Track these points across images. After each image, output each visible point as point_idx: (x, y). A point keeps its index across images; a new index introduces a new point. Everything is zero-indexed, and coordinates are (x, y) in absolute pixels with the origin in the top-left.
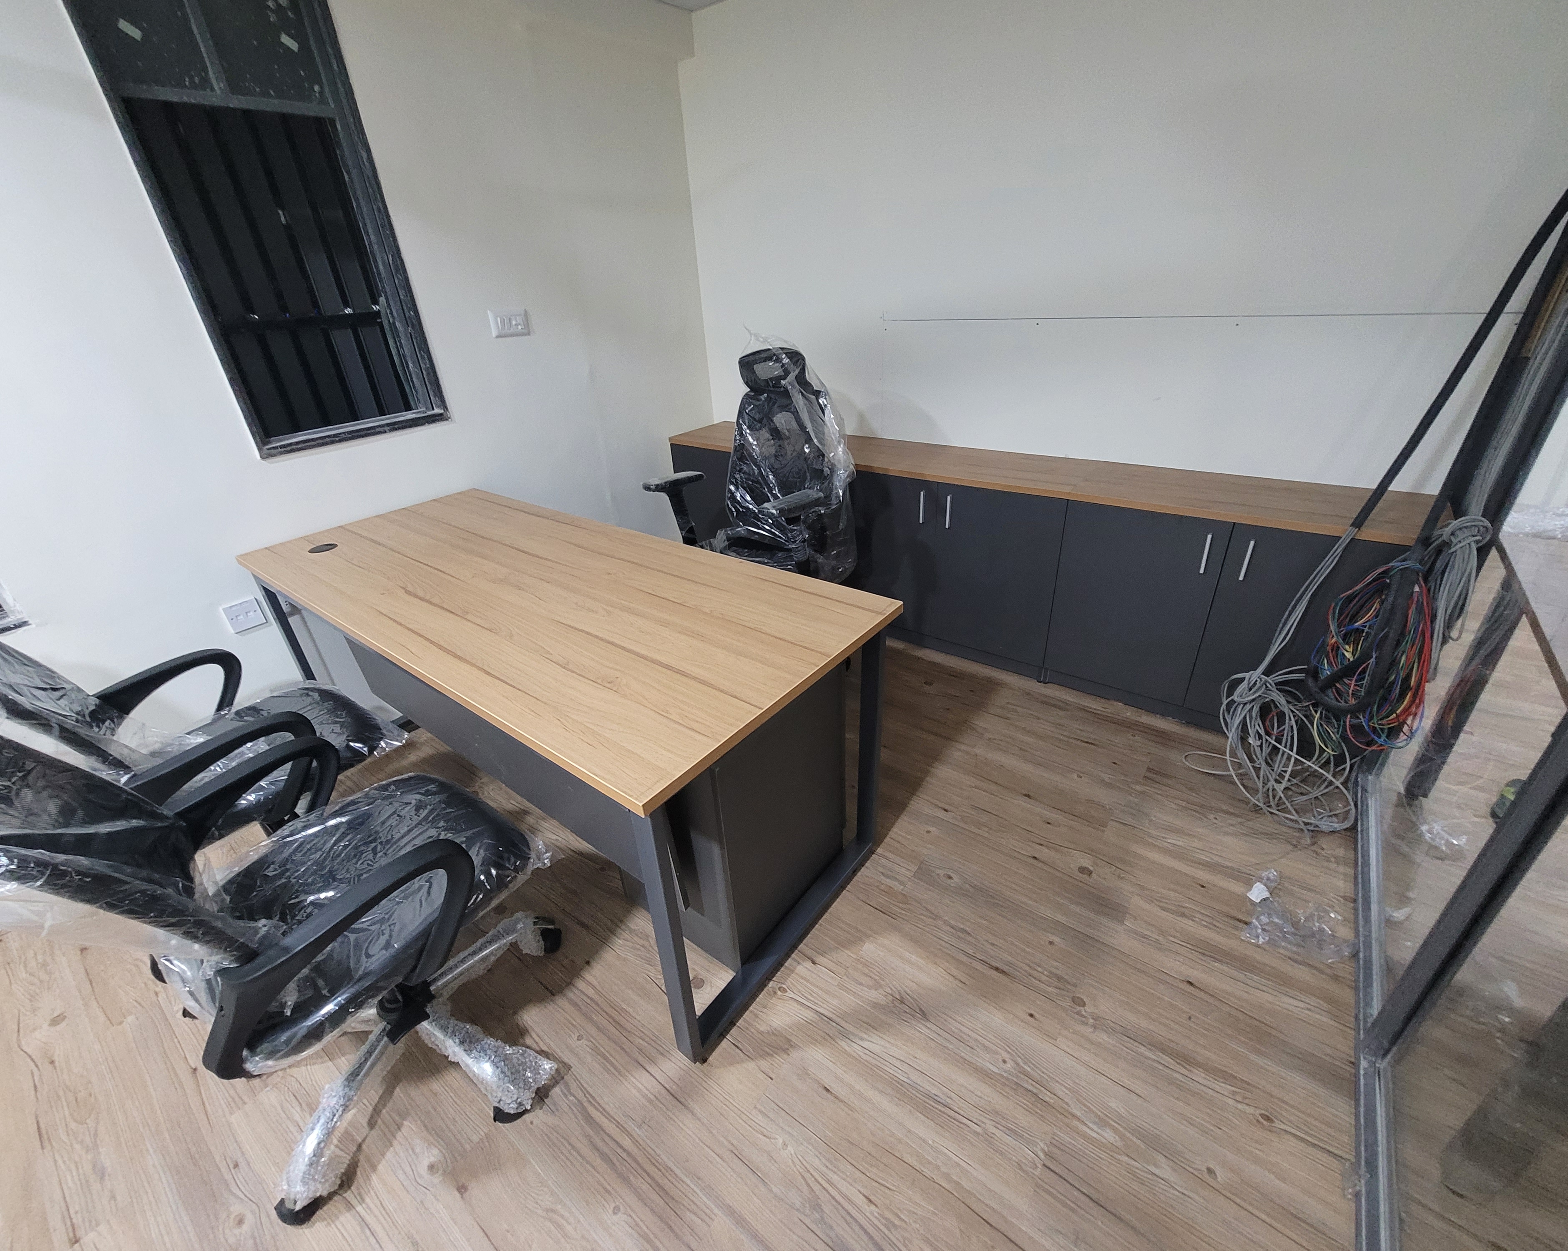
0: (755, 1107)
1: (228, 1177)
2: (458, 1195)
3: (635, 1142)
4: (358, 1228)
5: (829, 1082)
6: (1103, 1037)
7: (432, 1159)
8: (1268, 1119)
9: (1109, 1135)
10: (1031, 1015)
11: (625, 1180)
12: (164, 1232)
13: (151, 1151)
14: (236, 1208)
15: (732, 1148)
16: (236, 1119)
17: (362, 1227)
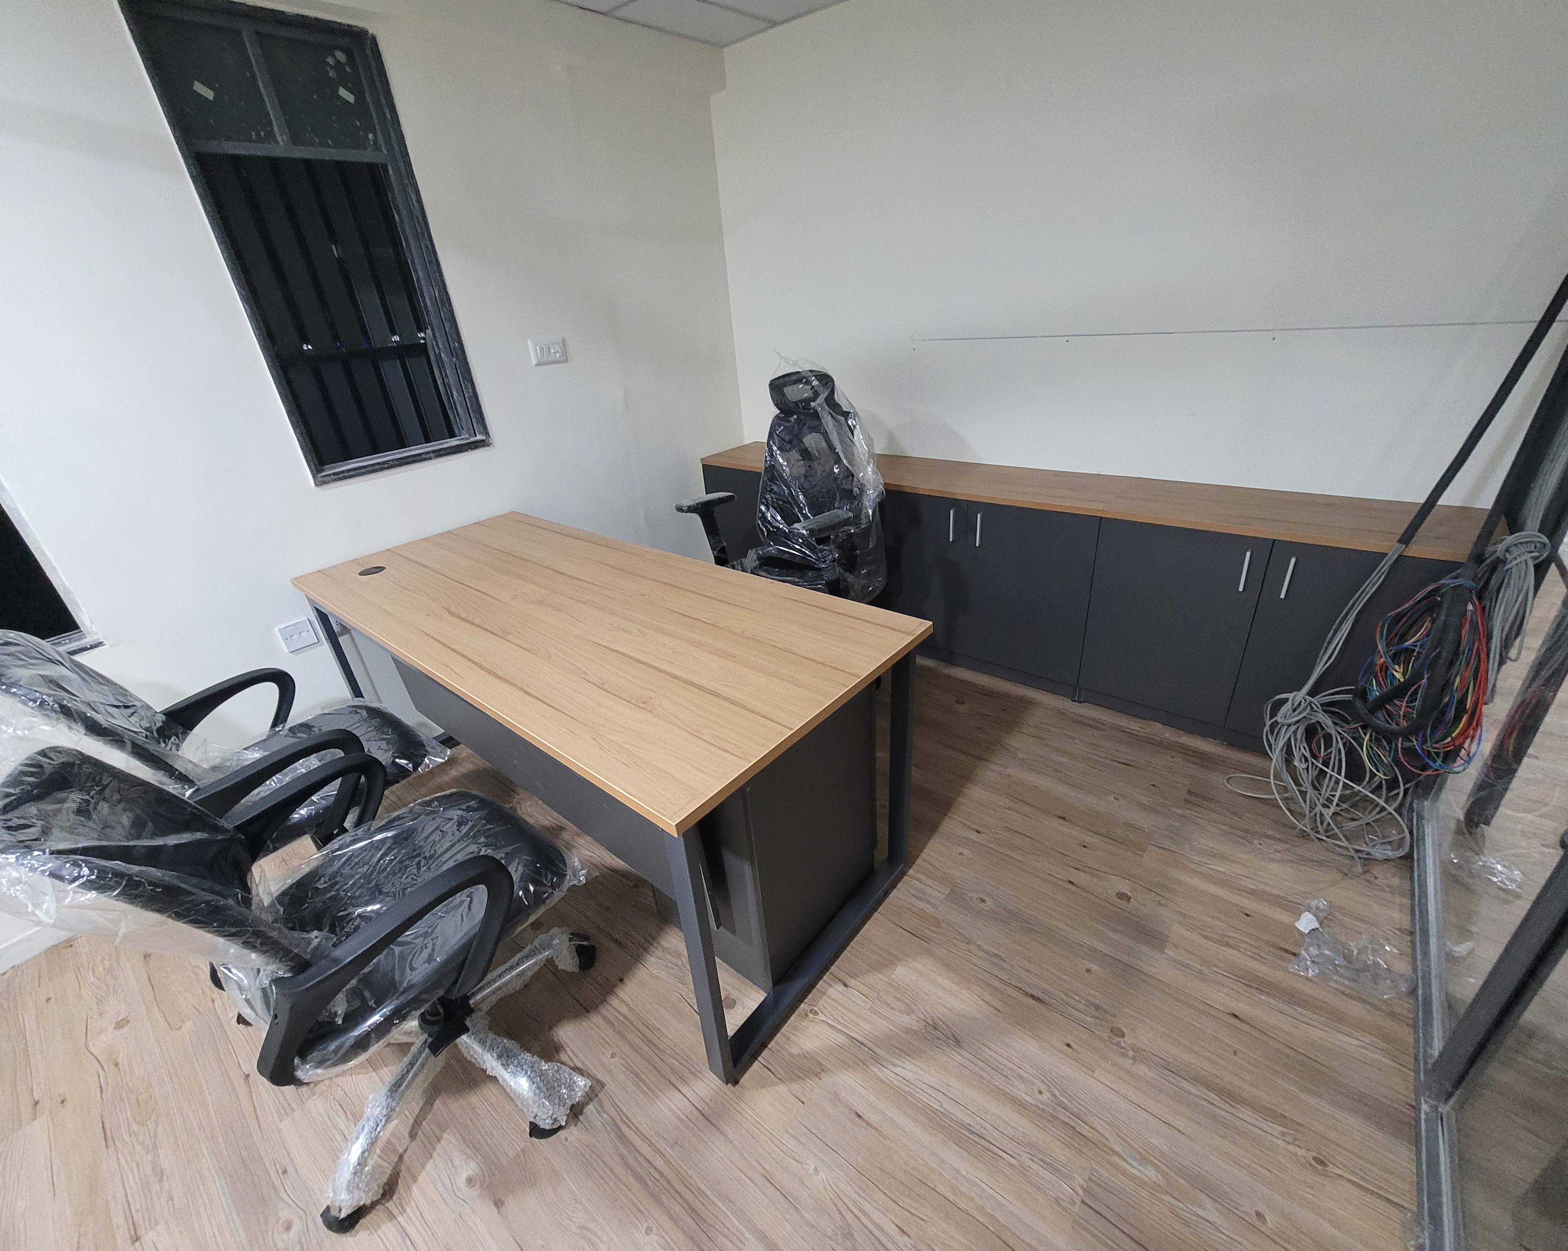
0: (787, 1132)
1: (277, 1183)
2: (495, 1209)
3: (667, 1162)
4: (399, 1238)
5: (860, 1109)
6: (1143, 1070)
7: (470, 1172)
8: (1321, 1162)
9: (1151, 1174)
10: (1068, 1045)
11: (659, 1202)
12: (217, 1234)
13: (206, 1154)
14: (285, 1214)
15: (763, 1172)
16: (286, 1125)
17: (403, 1239)
